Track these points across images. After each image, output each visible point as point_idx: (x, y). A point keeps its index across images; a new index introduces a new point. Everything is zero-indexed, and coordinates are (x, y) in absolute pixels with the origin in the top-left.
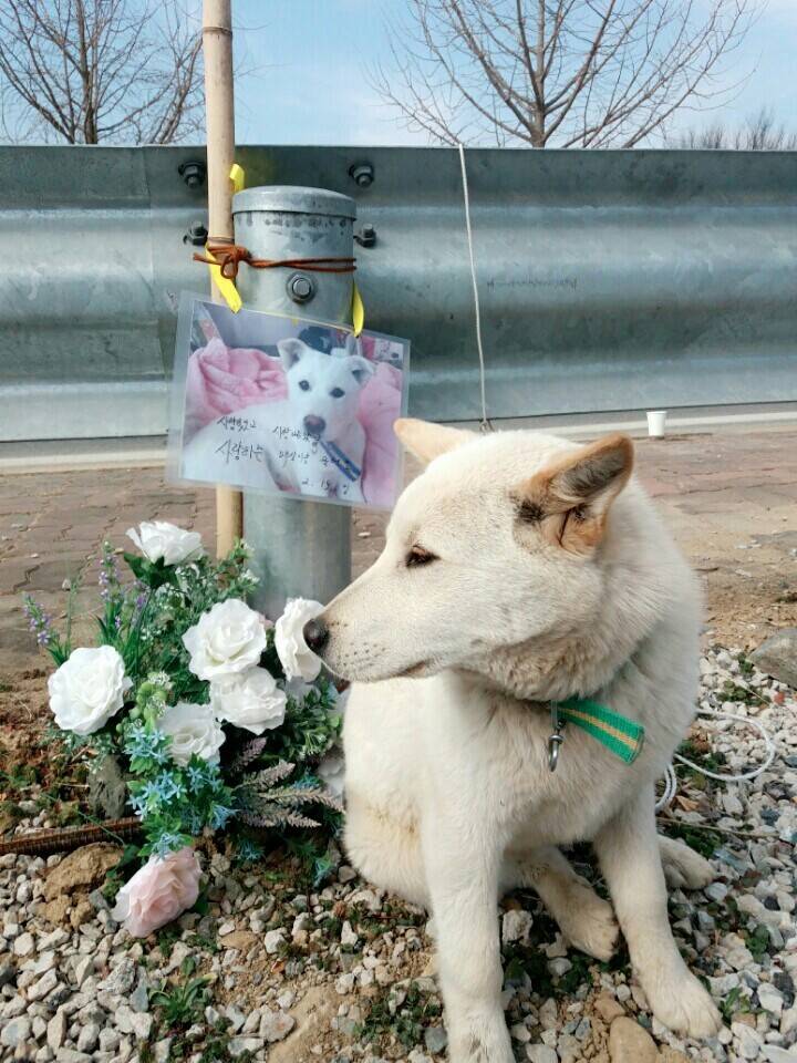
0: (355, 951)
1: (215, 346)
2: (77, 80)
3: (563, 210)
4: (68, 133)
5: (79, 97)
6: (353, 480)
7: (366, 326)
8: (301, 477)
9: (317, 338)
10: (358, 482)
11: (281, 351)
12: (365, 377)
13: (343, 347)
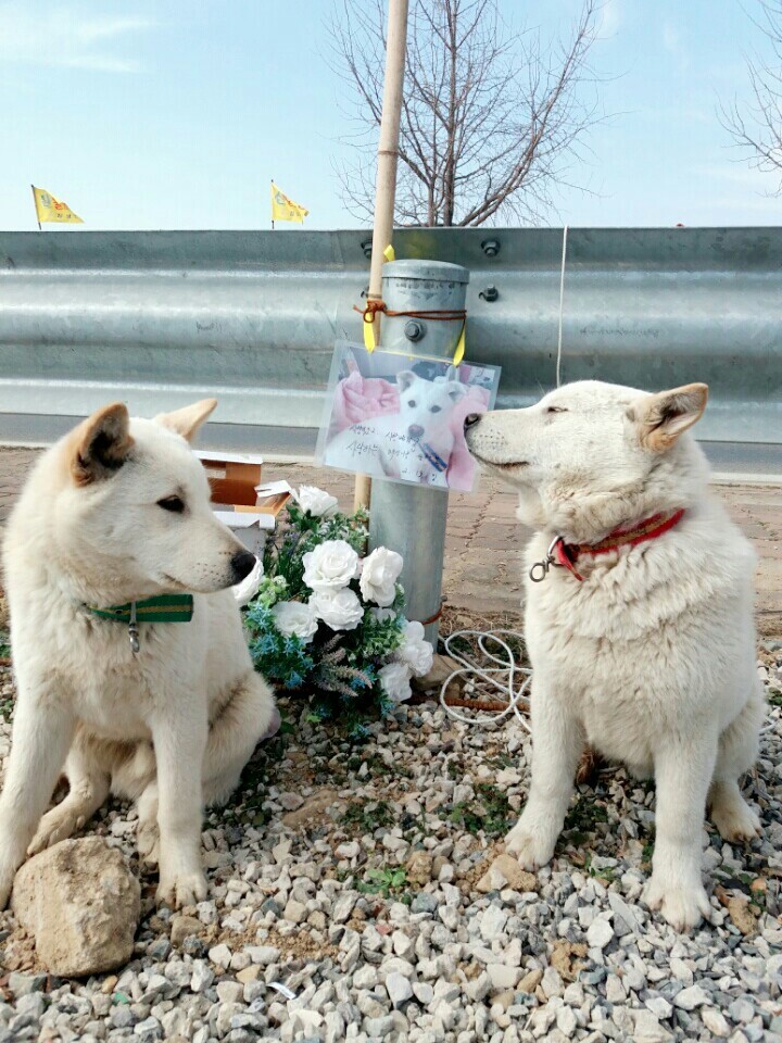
0: (364, 781)
1: (355, 376)
2: (443, 134)
3: (661, 274)
4: (429, 182)
5: (443, 151)
6: (441, 470)
7: (465, 358)
8: (402, 469)
9: (425, 371)
10: (444, 473)
11: (398, 380)
12: (459, 397)
13: (444, 375)
